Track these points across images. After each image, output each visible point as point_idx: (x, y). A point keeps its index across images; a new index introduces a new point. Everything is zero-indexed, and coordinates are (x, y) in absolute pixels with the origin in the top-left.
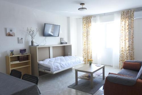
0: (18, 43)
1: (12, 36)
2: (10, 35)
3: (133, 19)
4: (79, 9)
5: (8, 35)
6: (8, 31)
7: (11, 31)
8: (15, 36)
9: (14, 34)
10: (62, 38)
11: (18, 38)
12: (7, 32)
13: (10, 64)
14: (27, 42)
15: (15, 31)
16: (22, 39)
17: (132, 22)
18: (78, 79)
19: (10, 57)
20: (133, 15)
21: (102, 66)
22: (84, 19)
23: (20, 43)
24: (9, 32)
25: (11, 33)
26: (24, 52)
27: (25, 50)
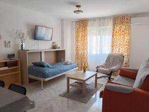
0: (5, 47)
3: (130, 24)
4: (74, 12)
8: (1, 38)
11: (5, 42)
14: (16, 46)
16: (9, 42)
17: (129, 28)
20: (130, 21)
22: (77, 23)
23: (8, 47)
26: (13, 57)
27: (14, 55)
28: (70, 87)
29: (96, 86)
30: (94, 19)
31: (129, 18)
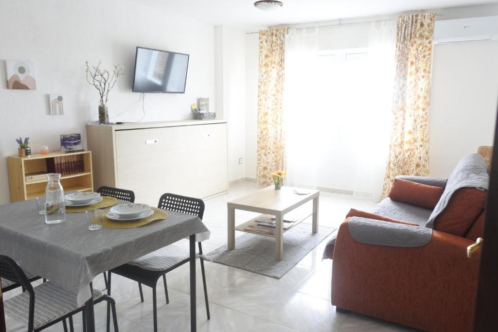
0: (49, 113)
1: (25, 87)
2: (18, 85)
3: (430, 43)
4: (256, 4)
5: (11, 85)
6: (12, 72)
7: (22, 70)
8: (35, 88)
9: (34, 81)
10: (203, 100)
11: (48, 97)
12: (10, 75)
13: (25, 184)
14: (82, 110)
15: (35, 72)
16: (60, 99)
17: (427, 53)
18: (236, 232)
19: (25, 161)
20: (431, 31)
21: (313, 192)
22: (264, 37)
23: (55, 114)
24: (15, 76)
25: (22, 78)
26: (75, 144)
27: (78, 137)
28: (238, 234)
29: (315, 231)
30: (310, 27)
31: (426, 22)
